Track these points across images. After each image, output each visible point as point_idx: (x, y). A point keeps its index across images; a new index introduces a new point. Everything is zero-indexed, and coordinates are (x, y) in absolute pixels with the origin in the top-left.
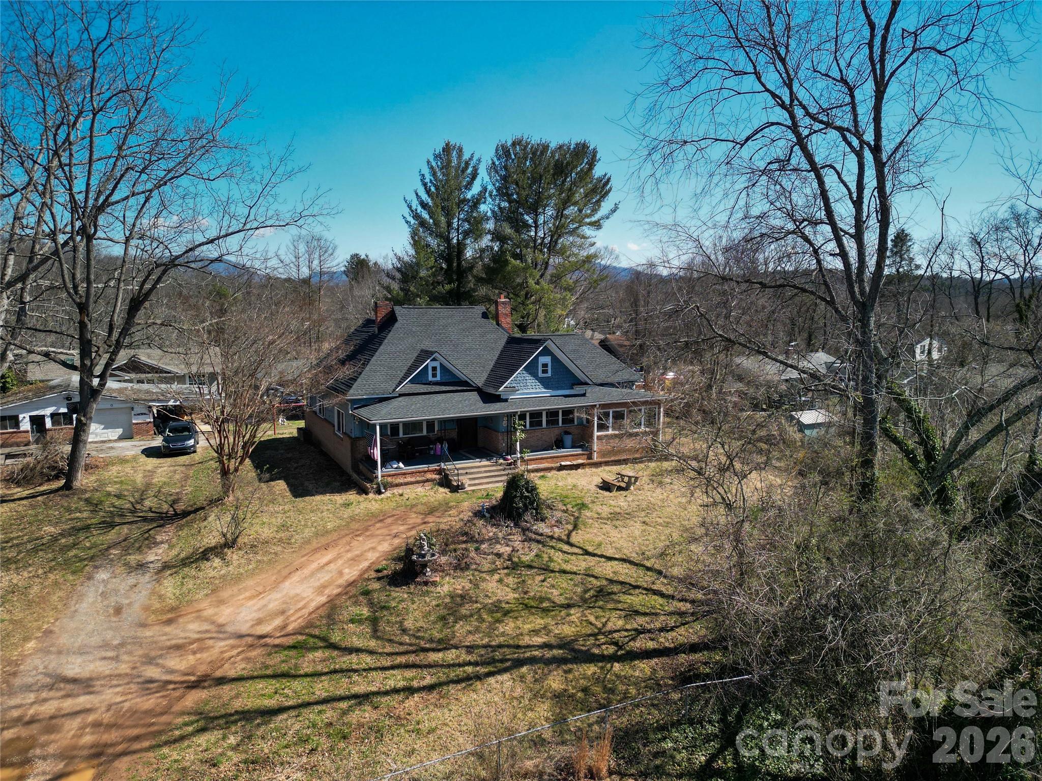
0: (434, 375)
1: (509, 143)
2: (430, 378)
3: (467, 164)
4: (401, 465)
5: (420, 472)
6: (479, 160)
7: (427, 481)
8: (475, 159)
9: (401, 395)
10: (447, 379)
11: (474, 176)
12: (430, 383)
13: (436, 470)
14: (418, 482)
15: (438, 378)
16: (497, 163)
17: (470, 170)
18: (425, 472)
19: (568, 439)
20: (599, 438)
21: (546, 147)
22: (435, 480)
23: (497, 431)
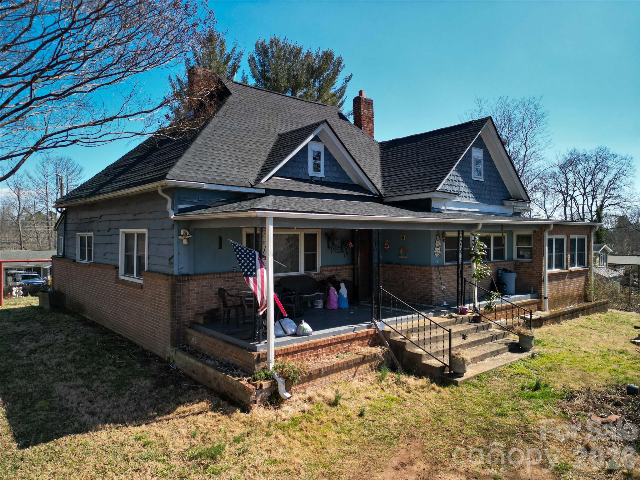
0: (317, 168)
1: (267, 42)
2: (311, 172)
3: (229, 58)
4: (306, 326)
5: (342, 342)
6: (241, 54)
7: (364, 360)
8: (236, 53)
9: (270, 192)
10: (334, 177)
11: (235, 68)
12: (311, 180)
13: (367, 336)
14: (348, 365)
15: (322, 174)
16: (256, 59)
17: (231, 63)
18: (351, 340)
19: (511, 280)
20: (552, 277)
21: (299, 51)
22: (375, 357)
23: (429, 265)
